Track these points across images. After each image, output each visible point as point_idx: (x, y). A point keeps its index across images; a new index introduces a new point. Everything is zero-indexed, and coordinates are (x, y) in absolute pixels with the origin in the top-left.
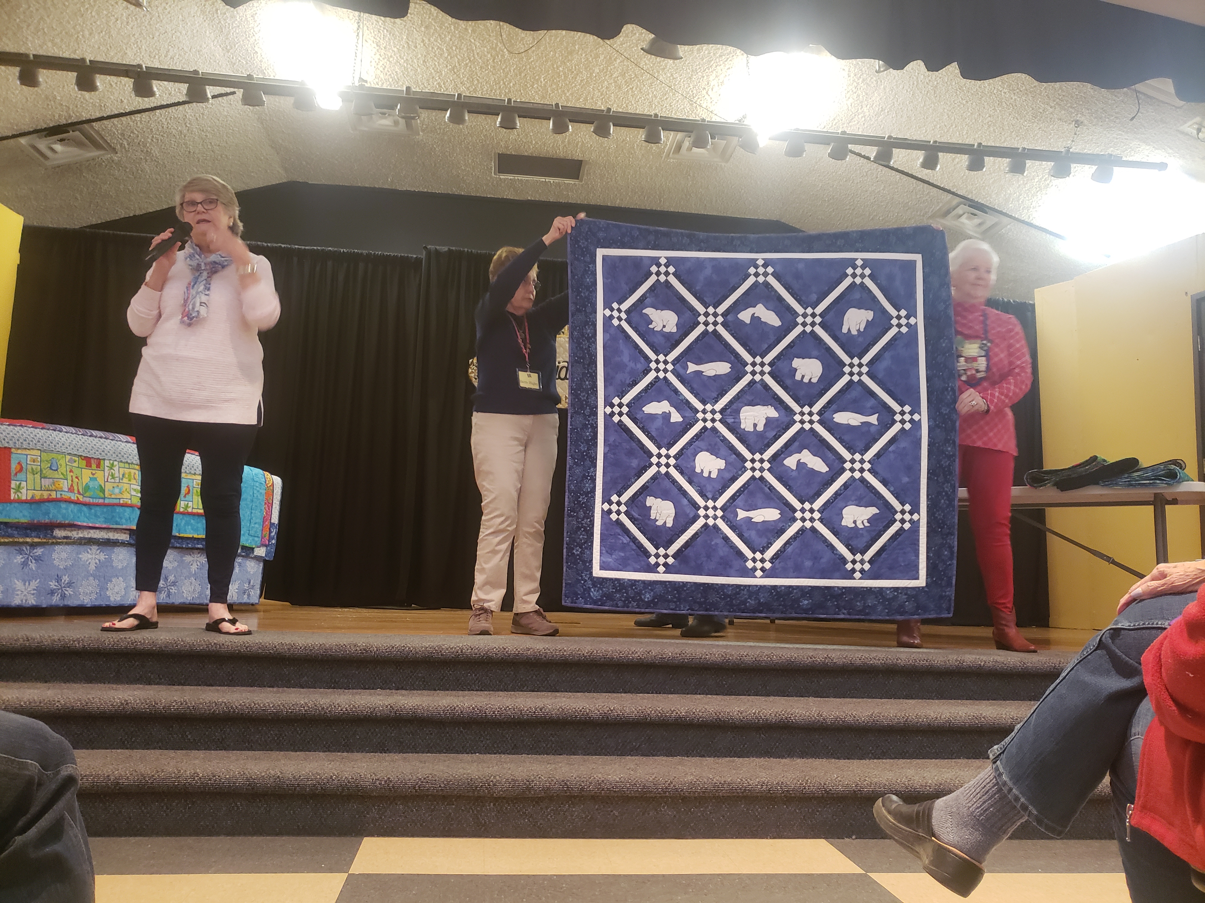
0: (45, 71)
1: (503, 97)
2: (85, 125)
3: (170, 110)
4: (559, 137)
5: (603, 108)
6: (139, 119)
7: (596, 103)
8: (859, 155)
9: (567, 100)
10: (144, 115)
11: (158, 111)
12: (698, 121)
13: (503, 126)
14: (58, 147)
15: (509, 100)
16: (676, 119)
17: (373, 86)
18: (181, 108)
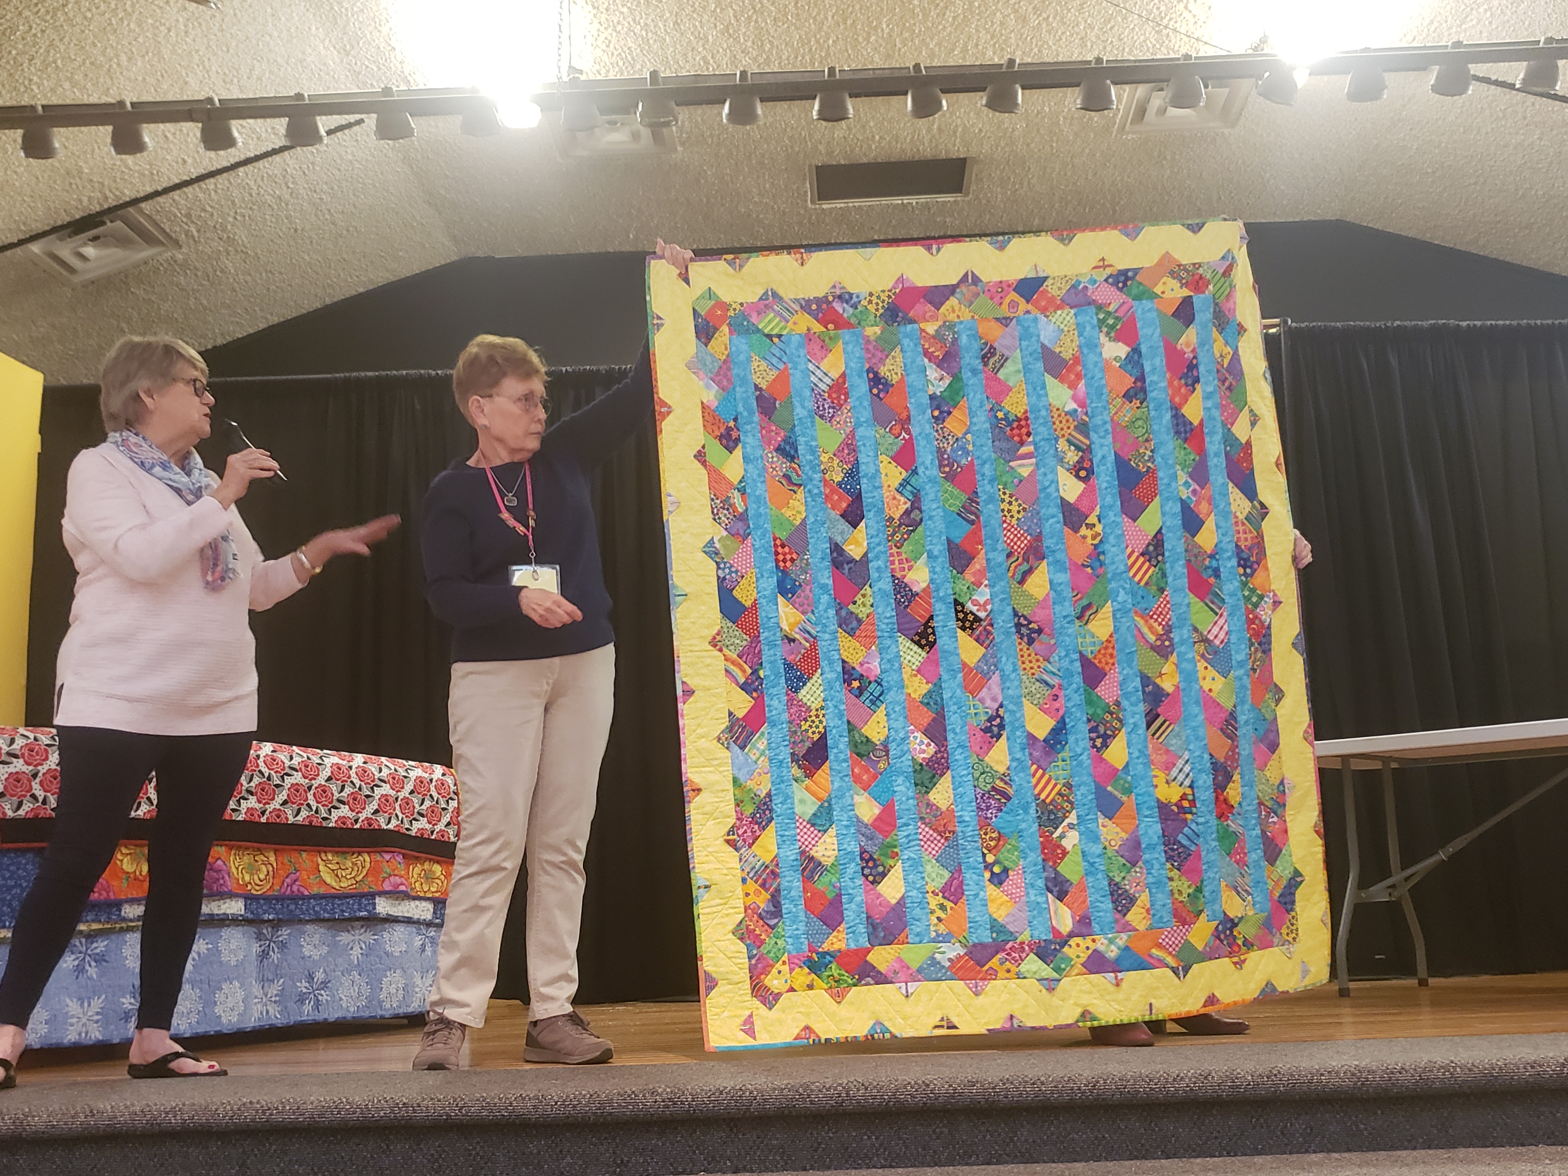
0: (62, 130)
1: (817, 67)
2: (130, 209)
3: (260, 164)
4: (922, 123)
5: (996, 61)
6: (212, 187)
7: (984, 54)
8: (1486, 80)
9: (932, 55)
10: (221, 179)
11: (241, 169)
12: (1178, 59)
13: (824, 116)
14: (90, 251)
15: (832, 70)
16: (1135, 61)
17: (591, 77)
18: (277, 158)
